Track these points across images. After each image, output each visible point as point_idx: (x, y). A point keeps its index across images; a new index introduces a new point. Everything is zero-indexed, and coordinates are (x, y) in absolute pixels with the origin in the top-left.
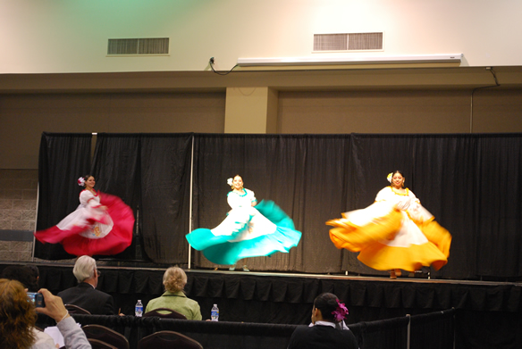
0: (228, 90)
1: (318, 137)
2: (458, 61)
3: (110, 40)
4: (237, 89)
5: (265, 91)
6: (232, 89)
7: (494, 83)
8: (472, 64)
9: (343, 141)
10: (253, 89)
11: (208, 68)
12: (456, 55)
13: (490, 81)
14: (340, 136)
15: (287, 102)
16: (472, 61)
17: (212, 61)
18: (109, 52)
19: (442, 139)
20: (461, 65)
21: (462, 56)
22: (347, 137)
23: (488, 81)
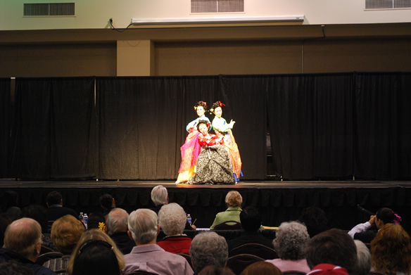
0: (118, 43)
1: (194, 78)
2: (302, 21)
3: (25, 4)
4: (125, 42)
5: (148, 43)
6: (121, 42)
7: (323, 36)
8: (311, 23)
9: (213, 80)
10: (138, 41)
11: (108, 26)
12: (301, 16)
13: (319, 35)
14: (211, 77)
15: (162, 50)
16: (311, 21)
17: (111, 21)
18: (25, 14)
19: (288, 78)
20: (304, 23)
21: (304, 17)
22: (216, 77)
23: (319, 34)
